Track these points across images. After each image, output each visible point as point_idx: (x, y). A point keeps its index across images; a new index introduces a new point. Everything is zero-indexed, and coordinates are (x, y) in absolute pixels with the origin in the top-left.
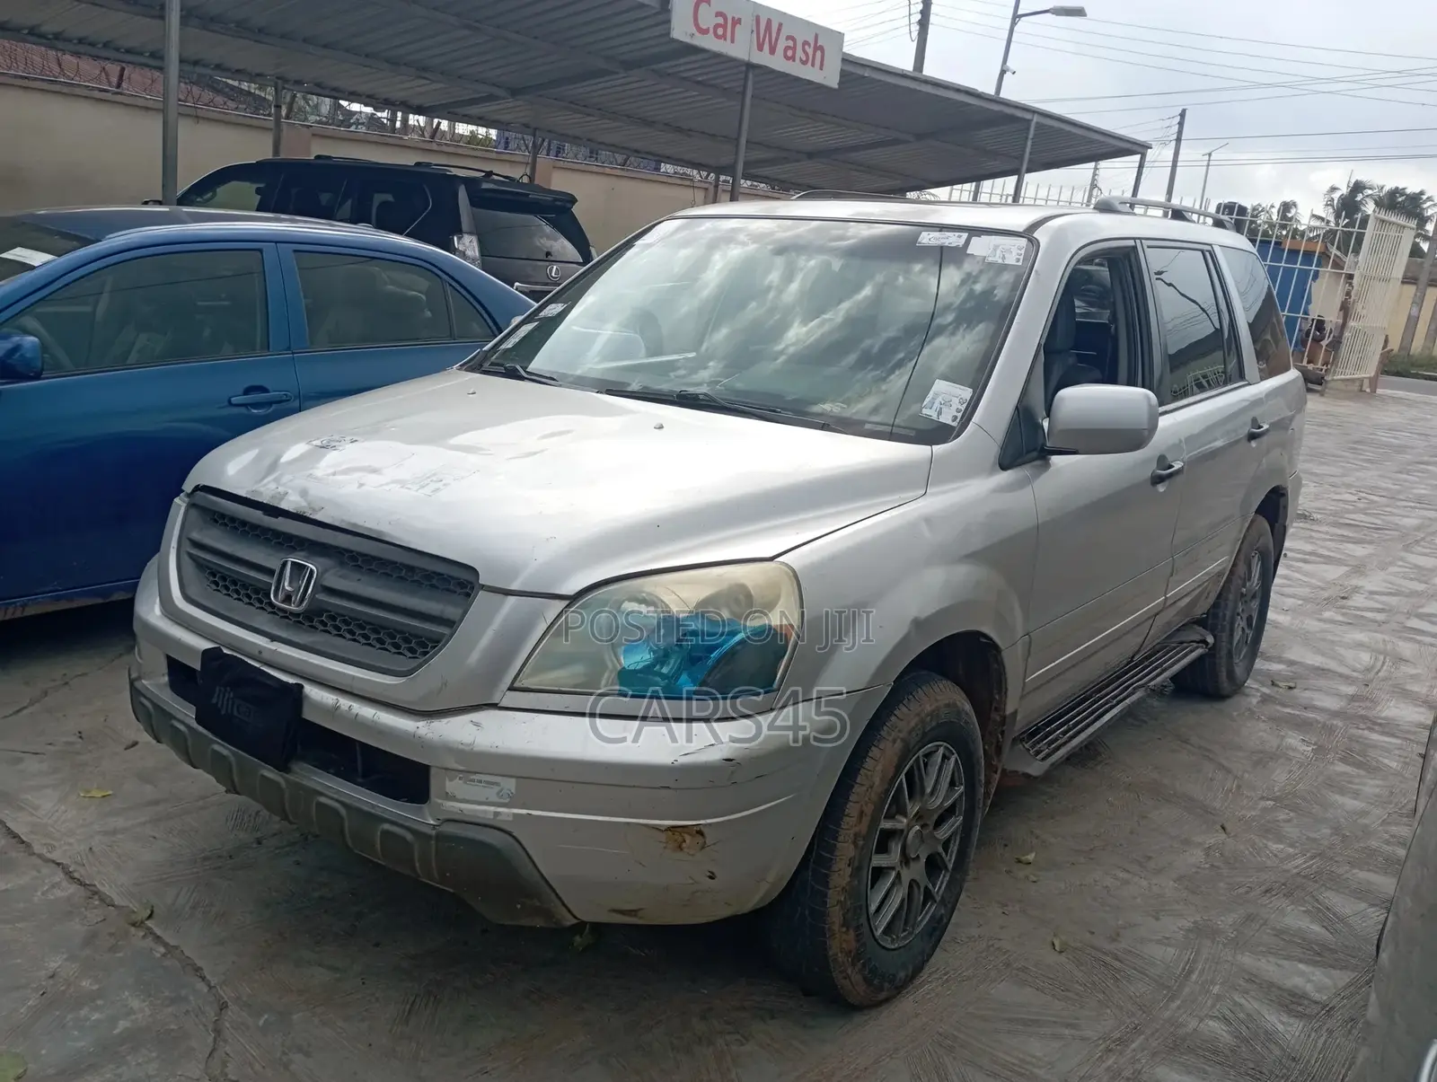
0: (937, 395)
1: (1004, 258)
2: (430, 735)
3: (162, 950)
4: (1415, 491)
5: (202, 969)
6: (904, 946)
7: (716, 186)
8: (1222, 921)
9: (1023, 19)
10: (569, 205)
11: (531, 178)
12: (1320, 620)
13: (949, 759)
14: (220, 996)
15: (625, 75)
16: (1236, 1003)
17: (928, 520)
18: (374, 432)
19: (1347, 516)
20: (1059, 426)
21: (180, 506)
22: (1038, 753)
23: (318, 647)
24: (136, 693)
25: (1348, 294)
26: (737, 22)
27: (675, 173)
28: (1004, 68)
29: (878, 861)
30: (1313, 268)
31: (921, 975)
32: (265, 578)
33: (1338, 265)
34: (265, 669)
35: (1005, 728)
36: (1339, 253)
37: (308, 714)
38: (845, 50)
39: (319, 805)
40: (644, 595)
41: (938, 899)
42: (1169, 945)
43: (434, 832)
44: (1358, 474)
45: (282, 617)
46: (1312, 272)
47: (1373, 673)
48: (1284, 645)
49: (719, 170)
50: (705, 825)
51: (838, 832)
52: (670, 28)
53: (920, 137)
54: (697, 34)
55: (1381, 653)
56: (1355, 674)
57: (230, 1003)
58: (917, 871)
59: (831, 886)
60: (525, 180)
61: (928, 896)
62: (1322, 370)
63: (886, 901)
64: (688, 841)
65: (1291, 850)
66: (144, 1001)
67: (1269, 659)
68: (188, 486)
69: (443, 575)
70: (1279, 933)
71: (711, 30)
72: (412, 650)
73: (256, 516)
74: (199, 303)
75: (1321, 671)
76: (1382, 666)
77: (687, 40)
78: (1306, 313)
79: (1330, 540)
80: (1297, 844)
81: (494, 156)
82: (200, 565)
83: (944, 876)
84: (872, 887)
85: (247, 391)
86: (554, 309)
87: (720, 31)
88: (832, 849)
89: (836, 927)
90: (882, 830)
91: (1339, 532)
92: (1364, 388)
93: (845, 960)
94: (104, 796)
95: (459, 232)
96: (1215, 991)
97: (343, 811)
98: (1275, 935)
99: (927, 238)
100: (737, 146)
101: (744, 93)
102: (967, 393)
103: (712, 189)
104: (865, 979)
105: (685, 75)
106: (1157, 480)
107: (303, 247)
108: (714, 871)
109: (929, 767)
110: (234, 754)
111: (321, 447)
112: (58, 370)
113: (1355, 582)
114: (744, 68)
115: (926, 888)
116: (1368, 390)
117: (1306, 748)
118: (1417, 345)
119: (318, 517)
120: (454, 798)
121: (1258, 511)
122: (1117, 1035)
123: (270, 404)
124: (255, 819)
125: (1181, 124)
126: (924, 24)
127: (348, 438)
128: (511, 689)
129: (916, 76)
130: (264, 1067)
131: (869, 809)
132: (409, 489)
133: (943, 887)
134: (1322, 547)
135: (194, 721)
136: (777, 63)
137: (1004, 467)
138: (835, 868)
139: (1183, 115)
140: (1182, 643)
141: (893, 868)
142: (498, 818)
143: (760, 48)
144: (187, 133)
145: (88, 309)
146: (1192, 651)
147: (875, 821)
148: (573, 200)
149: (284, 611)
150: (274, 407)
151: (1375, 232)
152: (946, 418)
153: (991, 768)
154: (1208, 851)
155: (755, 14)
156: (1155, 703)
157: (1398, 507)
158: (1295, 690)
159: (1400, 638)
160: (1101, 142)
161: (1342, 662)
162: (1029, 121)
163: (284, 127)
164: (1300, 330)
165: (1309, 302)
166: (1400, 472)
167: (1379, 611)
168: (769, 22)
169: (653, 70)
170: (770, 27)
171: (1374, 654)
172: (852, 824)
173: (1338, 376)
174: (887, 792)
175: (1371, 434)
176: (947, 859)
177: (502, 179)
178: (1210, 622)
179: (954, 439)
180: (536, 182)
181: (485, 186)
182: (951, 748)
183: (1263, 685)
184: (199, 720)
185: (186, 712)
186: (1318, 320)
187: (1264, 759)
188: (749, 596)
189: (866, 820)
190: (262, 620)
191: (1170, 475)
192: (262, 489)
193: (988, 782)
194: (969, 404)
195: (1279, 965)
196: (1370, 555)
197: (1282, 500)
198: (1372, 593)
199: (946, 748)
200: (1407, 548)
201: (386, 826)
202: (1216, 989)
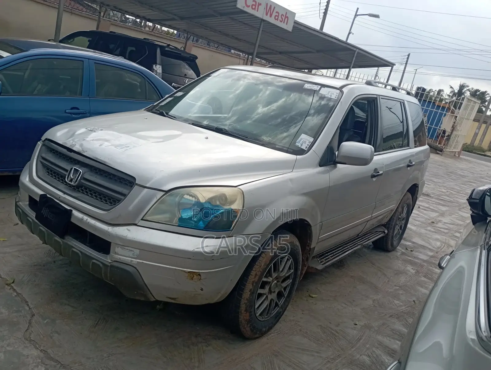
0: (301, 139)
1: (331, 96)
2: (112, 232)
3: (15, 294)
4: (466, 191)
5: (28, 302)
6: (266, 320)
7: (248, 59)
8: (374, 324)
9: (358, 16)
10: (195, 59)
11: (184, 49)
12: (426, 230)
13: (289, 260)
14: (33, 312)
15: (220, 18)
16: (374, 352)
17: (291, 180)
18: (109, 128)
19: (442, 196)
20: (341, 154)
21: (40, 145)
22: (322, 262)
23: (79, 198)
24: (17, 206)
25: (454, 123)
26: (260, 4)
27: (234, 53)
28: (350, 32)
29: (260, 291)
30: (444, 112)
31: (271, 330)
32: (65, 173)
33: (453, 112)
34: (60, 203)
35: (310, 252)
36: (454, 109)
37: (73, 220)
38: (295, 19)
39: (73, 251)
40: (192, 194)
41: (280, 306)
42: (355, 330)
43: (110, 265)
44: (448, 183)
45: (69, 186)
46: (444, 114)
47: (440, 249)
48: (412, 237)
49: (249, 54)
50: (201, 272)
51: (247, 280)
52: (237, 4)
53: (318, 51)
54: (246, 7)
55: (444, 243)
56: (434, 249)
57: (36, 314)
58: (274, 296)
59: (243, 298)
60: (182, 49)
61: (277, 305)
62: (443, 147)
63: (261, 305)
64: (195, 277)
65: (401, 304)
66: (6, 310)
67: (407, 241)
68: (43, 138)
69: (124, 179)
70: (392, 330)
71: (251, 6)
72: (111, 203)
73: (64, 151)
74: (60, 77)
75: (423, 247)
76: (443, 247)
77: (242, 8)
78: (440, 127)
79: (435, 204)
80: (404, 302)
81: (173, 39)
82: (44, 166)
83: (283, 299)
84: (257, 300)
85: (72, 108)
86: (180, 94)
87: (254, 7)
88: (245, 285)
89: (243, 311)
90: (263, 281)
91: (438, 201)
92: (456, 155)
93: (245, 322)
94: (3, 241)
95: (156, 63)
96: (367, 346)
97: (80, 254)
98: (391, 331)
99: (307, 86)
100: (255, 46)
101: (259, 29)
102: (312, 140)
103: (246, 60)
104: (251, 329)
105: (240, 20)
106: (373, 176)
107: (98, 62)
108: (202, 288)
109: (282, 262)
110: (46, 230)
111: (90, 131)
112: (7, 93)
113: (440, 219)
114: (261, 20)
115: (276, 302)
116: (457, 156)
117: (412, 271)
118: (477, 143)
119: (85, 154)
120: (118, 254)
121: (408, 191)
122: (332, 357)
123: (79, 114)
124: (54, 254)
125: (408, 58)
126: (325, 13)
127: (100, 129)
128: (142, 219)
129: (320, 32)
130: (44, 337)
131: (259, 274)
132: (117, 148)
133: (282, 303)
134: (432, 206)
135: (35, 218)
136: (272, 20)
137: (320, 166)
138: (245, 291)
139: (409, 55)
140: (377, 232)
141: (265, 294)
142: (133, 262)
143: (267, 14)
144: (66, 17)
145: (23, 74)
146: (379, 235)
147: (260, 278)
148: (196, 58)
149: (70, 184)
150: (81, 115)
151: (466, 103)
152: (304, 147)
153: (304, 265)
154: (374, 301)
155: (266, 3)
156: (365, 250)
157: (460, 196)
158: (413, 252)
159: (451, 239)
160: (379, 61)
161: (430, 244)
162: (355, 51)
163: (102, 20)
164: (437, 133)
165: (441, 124)
166: (463, 184)
167: (446, 229)
168: (271, 6)
169: (230, 17)
170: (271, 8)
171: (441, 243)
172: (252, 278)
173: (448, 150)
174: (266, 269)
175: (455, 170)
176: (285, 293)
177: (173, 47)
178: (387, 226)
179: (305, 154)
180: (186, 51)
181: (167, 49)
182: (291, 257)
183: (403, 249)
184: (36, 218)
185: (32, 215)
186: (444, 130)
187: (398, 273)
188: (226, 198)
189: (257, 277)
190: (62, 187)
191: (378, 175)
192: (68, 143)
193: (302, 270)
194: (311, 144)
195: (390, 340)
196: (446, 211)
197: (417, 188)
198: (445, 223)
199: (289, 256)
200: (460, 210)
201: (94, 261)
202: (368, 346)
